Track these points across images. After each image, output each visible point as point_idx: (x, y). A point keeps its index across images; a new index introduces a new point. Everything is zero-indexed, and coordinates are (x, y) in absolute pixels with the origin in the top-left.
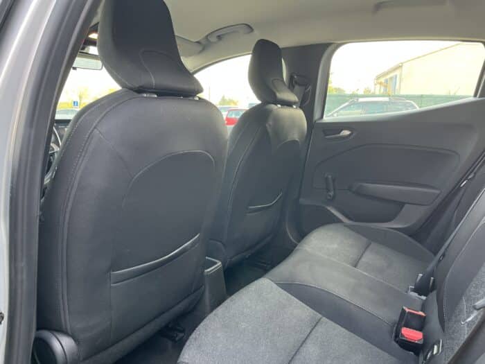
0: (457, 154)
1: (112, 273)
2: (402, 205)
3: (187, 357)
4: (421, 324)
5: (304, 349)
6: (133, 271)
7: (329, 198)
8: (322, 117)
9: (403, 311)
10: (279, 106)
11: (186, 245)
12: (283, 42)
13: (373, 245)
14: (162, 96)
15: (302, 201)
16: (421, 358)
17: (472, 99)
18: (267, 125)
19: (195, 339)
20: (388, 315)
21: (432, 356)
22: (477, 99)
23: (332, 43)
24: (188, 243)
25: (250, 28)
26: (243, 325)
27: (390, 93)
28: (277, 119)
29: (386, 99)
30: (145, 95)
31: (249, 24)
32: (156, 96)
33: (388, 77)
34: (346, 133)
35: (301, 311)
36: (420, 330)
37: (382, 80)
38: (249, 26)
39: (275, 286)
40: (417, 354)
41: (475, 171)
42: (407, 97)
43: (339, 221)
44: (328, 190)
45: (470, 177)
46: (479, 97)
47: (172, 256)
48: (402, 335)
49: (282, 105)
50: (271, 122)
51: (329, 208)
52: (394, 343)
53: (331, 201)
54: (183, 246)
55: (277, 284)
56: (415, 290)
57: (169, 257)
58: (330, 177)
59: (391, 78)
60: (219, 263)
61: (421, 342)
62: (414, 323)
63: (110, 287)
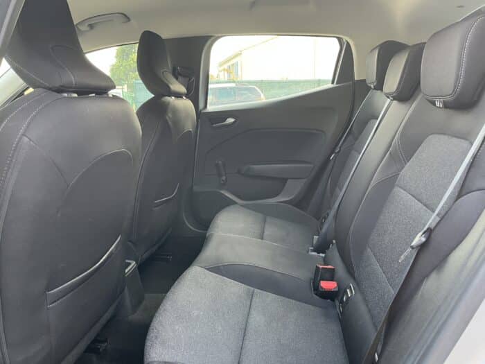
0: (322, 131)
1: (47, 293)
2: (284, 181)
3: (154, 355)
4: (331, 276)
5: (251, 320)
6: (66, 288)
7: (222, 182)
8: (205, 106)
9: (318, 268)
10: (173, 98)
11: (111, 249)
12: (166, 33)
13: (268, 219)
14: (82, 95)
15: (196, 188)
16: (337, 303)
17: (330, 86)
18: (167, 118)
19: (156, 337)
20: (304, 275)
21: (348, 298)
22: (335, 85)
23: (211, 36)
24: (113, 246)
25: (127, 18)
26: (196, 313)
27: (235, 80)
28: (175, 111)
29: (233, 85)
30: (66, 95)
31: (125, 13)
32: (76, 95)
33: (230, 63)
34: (231, 120)
35: (235, 289)
36: (332, 280)
37: (226, 66)
38: (125, 15)
39: (206, 271)
40: (333, 300)
41: (340, 145)
42: (250, 82)
43: (234, 203)
44: (220, 175)
45: (337, 151)
46: (337, 84)
47: (102, 263)
48: (322, 288)
49: (175, 97)
50: (170, 115)
51: (222, 192)
52: (315, 296)
53: (223, 185)
54: (110, 251)
55: (208, 269)
56: (314, 251)
57: (100, 264)
58: (220, 162)
59: (233, 65)
60: (133, 263)
61: (337, 289)
62: (327, 275)
63: (48, 309)
